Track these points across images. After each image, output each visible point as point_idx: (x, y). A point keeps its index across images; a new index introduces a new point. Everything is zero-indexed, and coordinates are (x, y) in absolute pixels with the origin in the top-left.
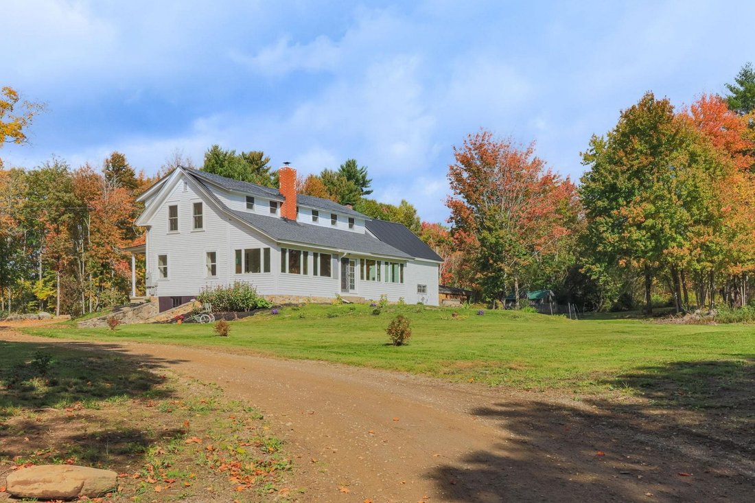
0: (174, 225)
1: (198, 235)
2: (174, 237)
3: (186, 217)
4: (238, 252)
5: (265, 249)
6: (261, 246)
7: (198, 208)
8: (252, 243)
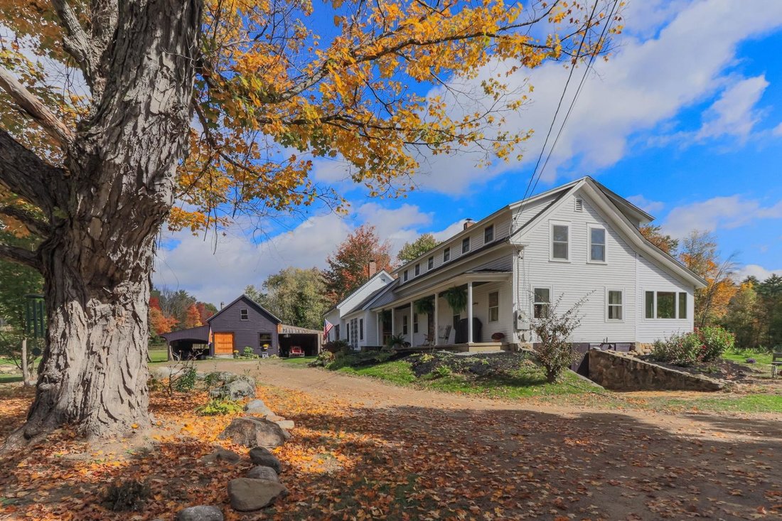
0: (560, 250)
1: (597, 269)
2: (559, 267)
3: (579, 244)
4: (649, 295)
5: (680, 294)
6: (677, 290)
7: (597, 236)
8: (664, 285)
